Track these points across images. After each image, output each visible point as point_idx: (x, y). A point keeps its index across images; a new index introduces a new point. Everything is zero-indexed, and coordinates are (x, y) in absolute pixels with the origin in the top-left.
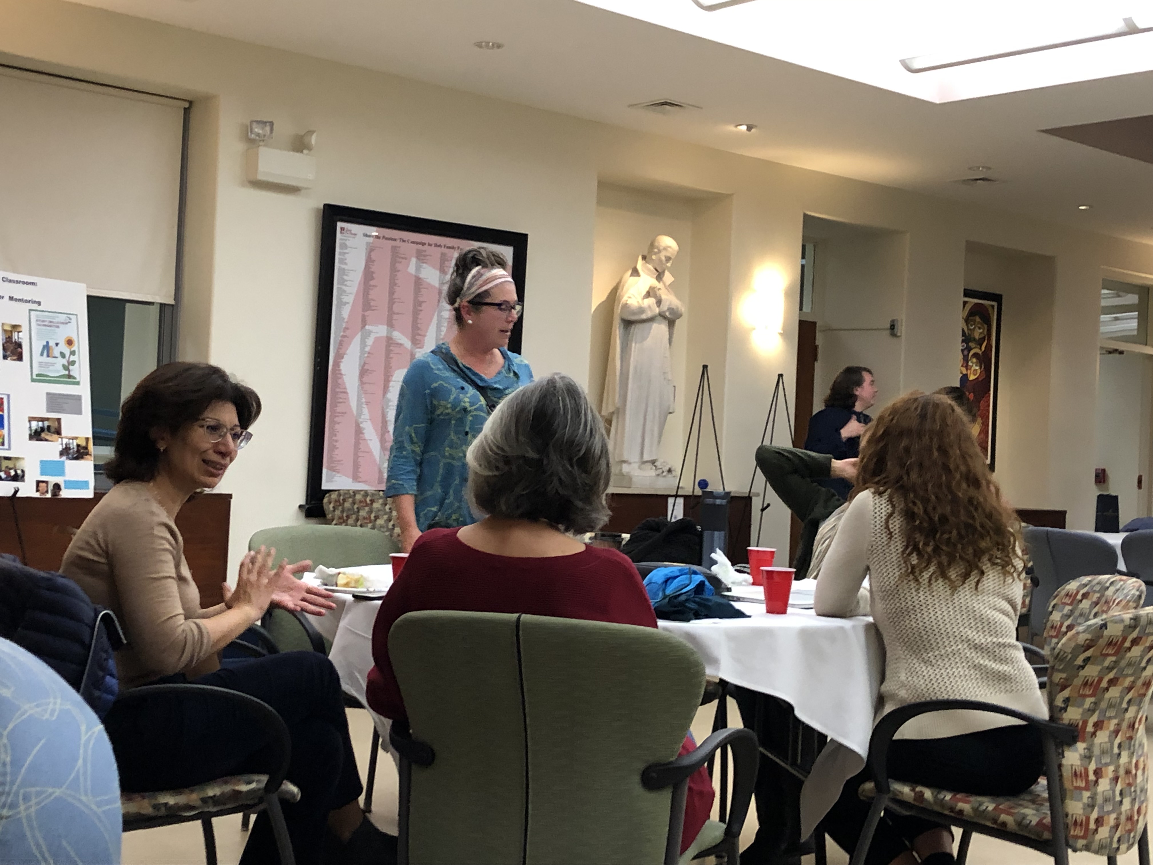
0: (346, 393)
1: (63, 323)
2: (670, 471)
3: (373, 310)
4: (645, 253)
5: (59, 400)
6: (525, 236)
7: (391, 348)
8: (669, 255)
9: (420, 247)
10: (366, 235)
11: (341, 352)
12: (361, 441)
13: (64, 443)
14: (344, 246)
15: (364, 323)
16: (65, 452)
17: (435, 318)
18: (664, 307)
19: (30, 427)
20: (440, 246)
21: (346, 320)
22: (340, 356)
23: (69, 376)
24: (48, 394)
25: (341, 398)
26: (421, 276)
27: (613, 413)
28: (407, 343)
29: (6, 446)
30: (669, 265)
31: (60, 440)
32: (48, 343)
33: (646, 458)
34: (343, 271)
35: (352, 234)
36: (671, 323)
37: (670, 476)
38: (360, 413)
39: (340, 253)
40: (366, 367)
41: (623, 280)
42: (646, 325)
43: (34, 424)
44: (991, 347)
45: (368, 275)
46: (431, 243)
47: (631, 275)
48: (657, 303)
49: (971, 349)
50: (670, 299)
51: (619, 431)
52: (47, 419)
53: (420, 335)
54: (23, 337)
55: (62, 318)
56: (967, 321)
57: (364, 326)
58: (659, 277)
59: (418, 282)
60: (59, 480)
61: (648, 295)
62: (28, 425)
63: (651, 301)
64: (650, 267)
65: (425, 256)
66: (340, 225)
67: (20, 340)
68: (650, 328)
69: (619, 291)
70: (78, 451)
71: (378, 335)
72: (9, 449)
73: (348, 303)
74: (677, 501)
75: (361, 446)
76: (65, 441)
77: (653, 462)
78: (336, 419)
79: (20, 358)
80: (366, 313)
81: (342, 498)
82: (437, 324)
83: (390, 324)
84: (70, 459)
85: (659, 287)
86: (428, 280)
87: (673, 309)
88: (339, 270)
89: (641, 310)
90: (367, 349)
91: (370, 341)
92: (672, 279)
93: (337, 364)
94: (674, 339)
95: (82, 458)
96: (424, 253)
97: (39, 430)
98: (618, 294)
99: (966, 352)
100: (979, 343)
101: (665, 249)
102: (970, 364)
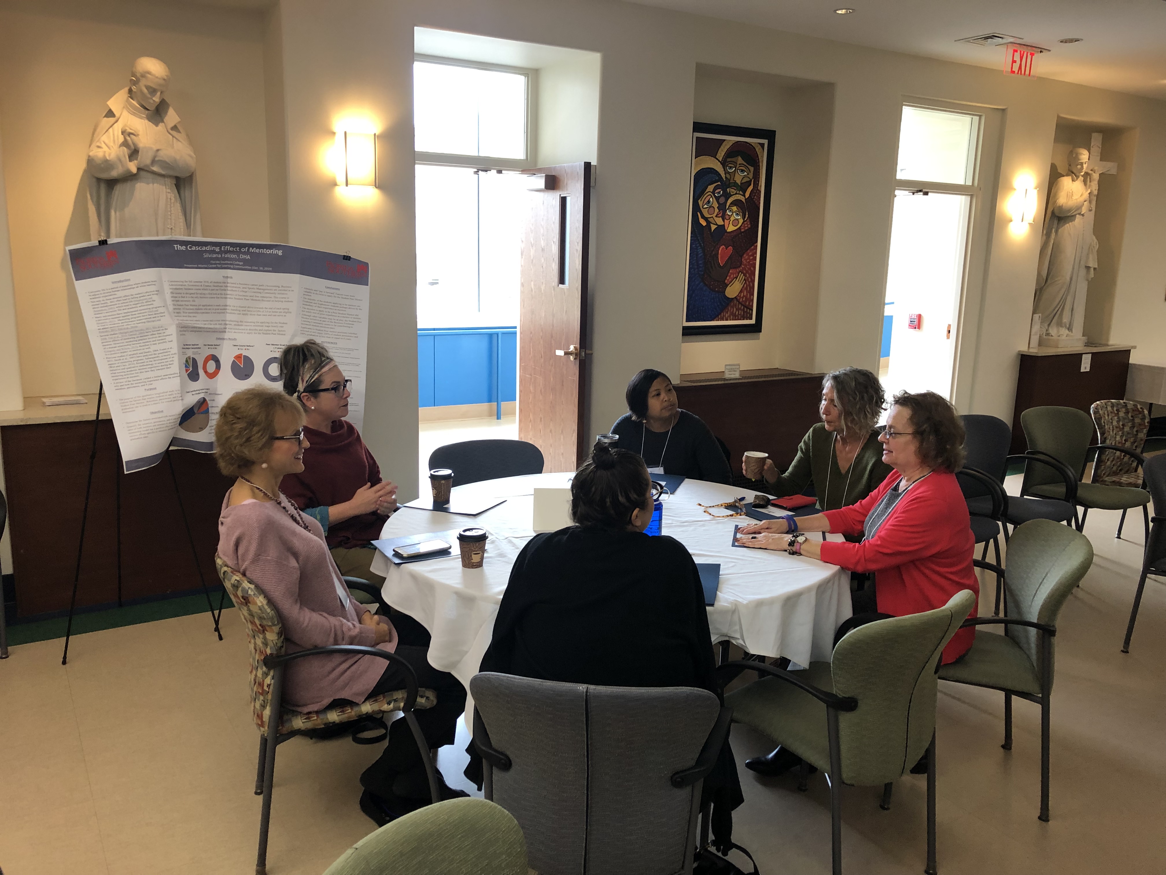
8: (151, 84)
18: (145, 159)
30: (157, 99)
36: (182, 181)
44: (759, 192)
47: (105, 116)
48: (133, 154)
49: (731, 196)
50: (168, 149)
56: (724, 163)
58: (155, 117)
63: (123, 151)
64: (134, 102)
87: (163, 161)
99: (722, 200)
100: (743, 188)
101: (143, 76)
102: (728, 213)
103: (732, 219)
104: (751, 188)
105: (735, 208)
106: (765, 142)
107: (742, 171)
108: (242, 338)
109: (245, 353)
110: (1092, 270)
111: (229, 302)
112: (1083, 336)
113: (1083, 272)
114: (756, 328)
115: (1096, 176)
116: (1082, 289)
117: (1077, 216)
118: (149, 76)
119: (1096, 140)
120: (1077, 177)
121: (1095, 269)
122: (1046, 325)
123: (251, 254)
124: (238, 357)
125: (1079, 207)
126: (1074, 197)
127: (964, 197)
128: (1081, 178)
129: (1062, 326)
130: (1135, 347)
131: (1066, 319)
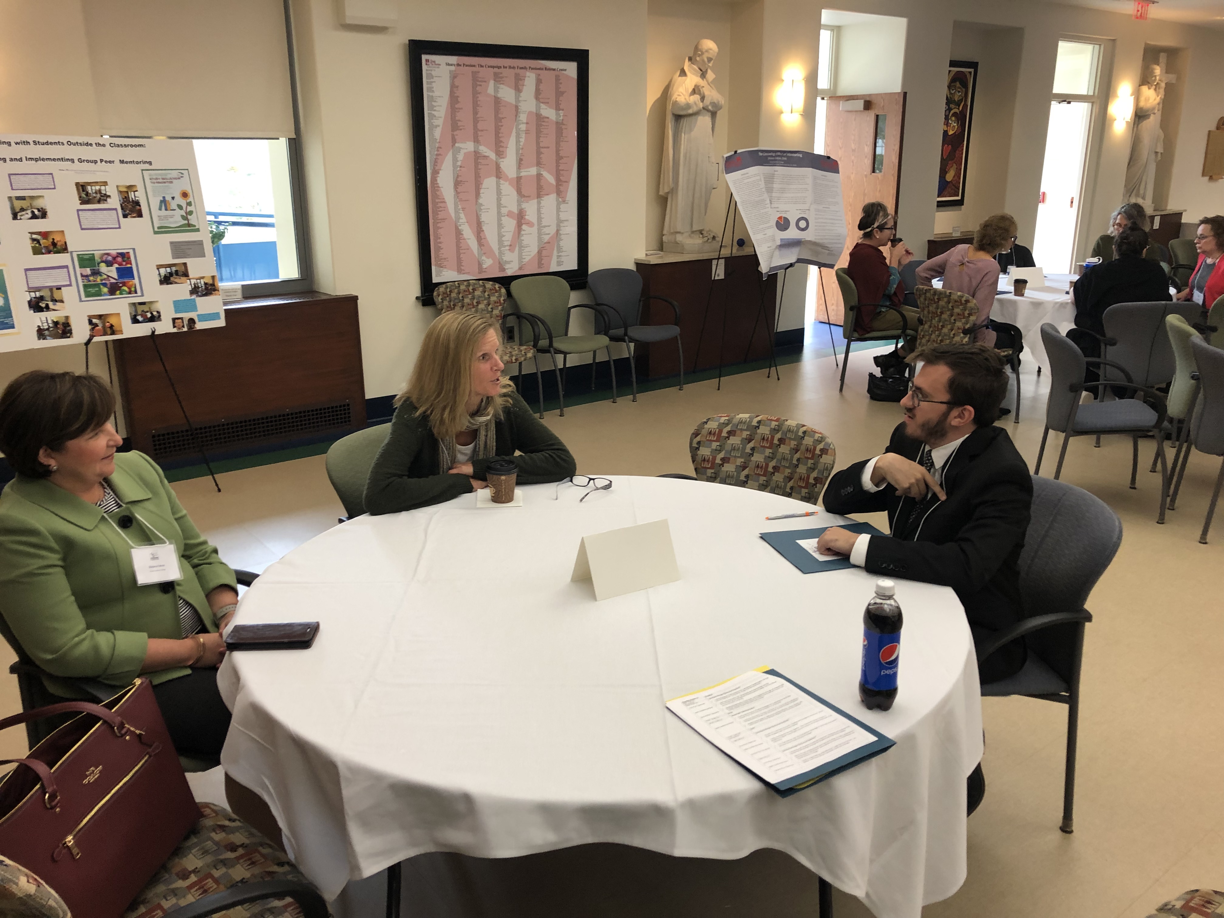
0: (445, 202)
1: (175, 179)
2: (714, 238)
3: (461, 129)
4: (691, 55)
5: (183, 247)
6: (587, 52)
7: (479, 161)
8: (710, 56)
9: (496, 70)
10: (448, 64)
11: (437, 168)
12: (461, 241)
13: (193, 283)
14: (430, 76)
15: (454, 141)
16: (195, 291)
17: (514, 130)
18: (707, 101)
19: (159, 274)
20: (514, 68)
21: (438, 141)
22: (436, 172)
23: (189, 225)
24: (171, 243)
25: (441, 207)
26: (499, 95)
27: (668, 193)
28: (492, 156)
29: (139, 293)
30: (710, 65)
31: (188, 281)
32: (164, 197)
33: (695, 228)
34: (431, 99)
35: (436, 65)
36: (714, 114)
37: (714, 242)
38: (457, 218)
39: (428, 83)
40: (459, 179)
41: (673, 81)
42: (694, 117)
43: (163, 271)
44: (967, 106)
45: (454, 99)
46: (505, 66)
47: (680, 76)
48: (701, 99)
49: (952, 109)
50: (712, 94)
51: (673, 208)
52: (174, 265)
53: (503, 147)
54: (140, 196)
55: (175, 174)
56: (949, 87)
57: (453, 145)
58: (703, 75)
59: (497, 101)
60: (193, 315)
61: (694, 92)
62: (158, 273)
63: (697, 97)
64: (695, 67)
65: (502, 77)
66: (424, 57)
67: (137, 199)
68: (696, 120)
69: (670, 90)
70: (206, 288)
71: (466, 151)
72: (142, 295)
73: (439, 126)
74: (719, 262)
75: (461, 245)
76: (193, 281)
77: (701, 232)
78: (439, 225)
79: (140, 215)
80: (455, 133)
81: (448, 290)
82: (516, 136)
83: (476, 140)
84: (200, 296)
85: (702, 85)
86: (505, 99)
87: (714, 103)
88: (428, 97)
89: (688, 106)
90: (459, 163)
91: (460, 157)
92: (714, 76)
93: (434, 179)
94: (716, 129)
95: (211, 294)
96: (501, 75)
97: (168, 275)
98: (669, 93)
99: (947, 112)
100: (958, 104)
101: (707, 51)
102: (950, 122)
103: (952, 126)
104: (963, 103)
105: (953, 118)
106: (972, 70)
107: (959, 92)
108: (782, 207)
109: (784, 215)
110: (1159, 154)
111: (775, 186)
112: (1152, 203)
113: (1153, 156)
114: (960, 203)
115: (1163, 85)
116: (1152, 169)
117: (1152, 115)
118: (710, 51)
119: (1163, 57)
120: (1152, 86)
121: (1161, 153)
122: (1128, 196)
123: (786, 156)
124: (780, 218)
125: (1154, 109)
126: (1151, 101)
127: (1086, 104)
128: (1154, 87)
129: (1139, 197)
130: (1185, 211)
131: (1142, 192)
